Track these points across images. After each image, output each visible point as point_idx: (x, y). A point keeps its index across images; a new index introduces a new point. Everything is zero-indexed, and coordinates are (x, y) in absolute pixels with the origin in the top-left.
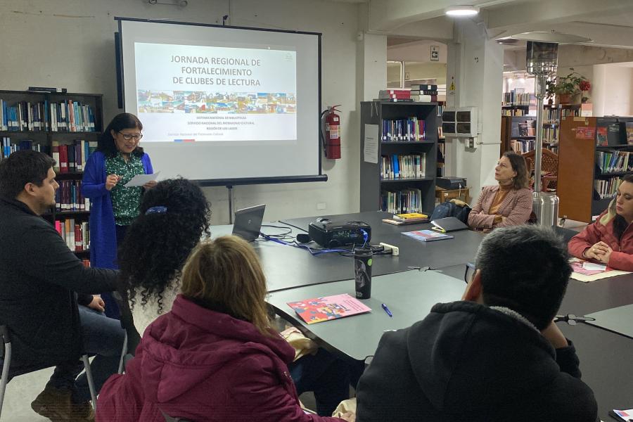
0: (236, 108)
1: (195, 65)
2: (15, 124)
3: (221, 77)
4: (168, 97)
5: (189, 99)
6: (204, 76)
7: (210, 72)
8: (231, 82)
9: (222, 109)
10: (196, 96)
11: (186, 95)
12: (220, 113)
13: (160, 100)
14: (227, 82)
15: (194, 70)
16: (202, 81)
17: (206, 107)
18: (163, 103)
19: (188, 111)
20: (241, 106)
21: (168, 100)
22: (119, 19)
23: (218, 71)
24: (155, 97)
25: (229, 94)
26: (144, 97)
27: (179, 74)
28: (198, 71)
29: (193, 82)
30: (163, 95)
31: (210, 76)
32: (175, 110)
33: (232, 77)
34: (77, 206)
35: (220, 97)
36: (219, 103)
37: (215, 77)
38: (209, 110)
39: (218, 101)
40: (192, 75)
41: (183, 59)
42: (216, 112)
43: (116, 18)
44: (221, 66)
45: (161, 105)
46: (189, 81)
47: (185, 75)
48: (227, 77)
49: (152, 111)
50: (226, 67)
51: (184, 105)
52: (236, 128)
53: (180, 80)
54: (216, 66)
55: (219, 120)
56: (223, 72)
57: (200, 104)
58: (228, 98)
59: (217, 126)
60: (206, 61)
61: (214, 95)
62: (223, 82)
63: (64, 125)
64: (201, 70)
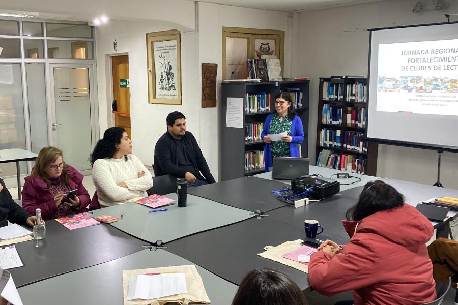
0: (448, 89)
1: (418, 56)
2: (332, 96)
3: (438, 64)
4: (397, 81)
5: (411, 81)
6: (424, 64)
7: (429, 61)
8: (446, 68)
9: (436, 89)
10: (417, 79)
11: (410, 79)
12: (435, 92)
13: (391, 83)
14: (442, 68)
15: (417, 60)
16: (422, 68)
17: (424, 88)
18: (393, 85)
19: (410, 91)
20: (452, 87)
21: (397, 83)
22: (370, 30)
23: (436, 60)
24: (389, 81)
25: (443, 77)
26: (381, 81)
27: (406, 64)
28: (419, 61)
29: (416, 69)
30: (393, 79)
31: (429, 64)
32: (401, 90)
33: (446, 63)
34: (356, 148)
35: (435, 79)
36: (435, 85)
37: (432, 64)
38: (425, 90)
39: (433, 83)
40: (416, 64)
41: (409, 53)
42: (431, 92)
43: (368, 30)
44: (439, 55)
45: (392, 87)
46: (412, 68)
47: (411, 64)
48: (442, 64)
49: (386, 91)
50: (442, 56)
51: (407, 86)
52: (446, 105)
53: (406, 68)
54: (434, 56)
55: (433, 98)
56: (440, 59)
57: (419, 86)
58: (442, 80)
59: (431, 102)
60: (427, 52)
61: (431, 78)
62: (439, 68)
63: (353, 97)
64: (422, 60)
